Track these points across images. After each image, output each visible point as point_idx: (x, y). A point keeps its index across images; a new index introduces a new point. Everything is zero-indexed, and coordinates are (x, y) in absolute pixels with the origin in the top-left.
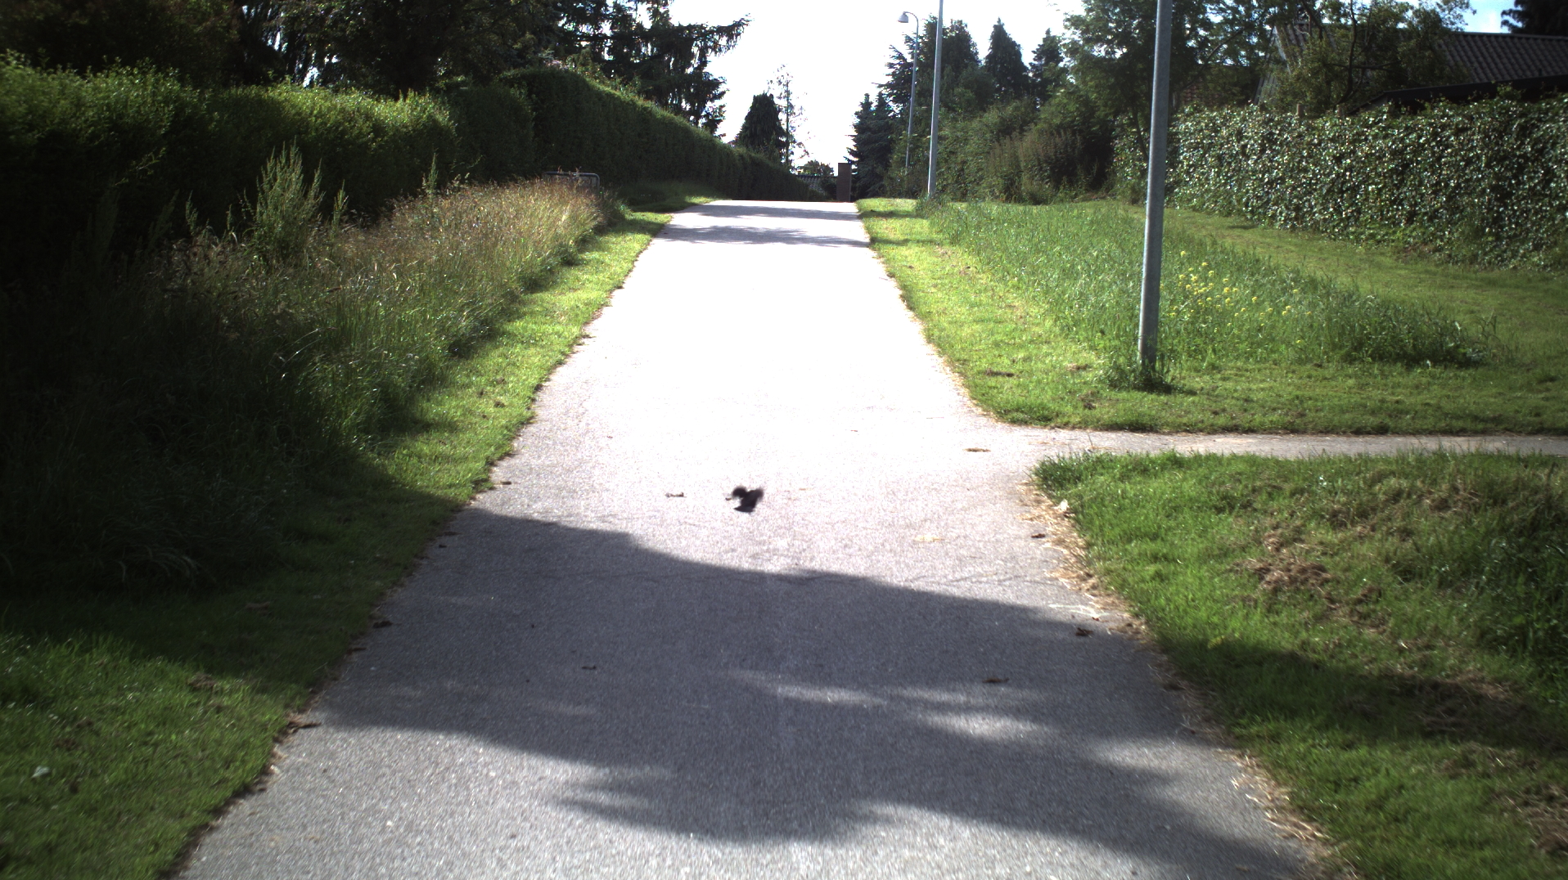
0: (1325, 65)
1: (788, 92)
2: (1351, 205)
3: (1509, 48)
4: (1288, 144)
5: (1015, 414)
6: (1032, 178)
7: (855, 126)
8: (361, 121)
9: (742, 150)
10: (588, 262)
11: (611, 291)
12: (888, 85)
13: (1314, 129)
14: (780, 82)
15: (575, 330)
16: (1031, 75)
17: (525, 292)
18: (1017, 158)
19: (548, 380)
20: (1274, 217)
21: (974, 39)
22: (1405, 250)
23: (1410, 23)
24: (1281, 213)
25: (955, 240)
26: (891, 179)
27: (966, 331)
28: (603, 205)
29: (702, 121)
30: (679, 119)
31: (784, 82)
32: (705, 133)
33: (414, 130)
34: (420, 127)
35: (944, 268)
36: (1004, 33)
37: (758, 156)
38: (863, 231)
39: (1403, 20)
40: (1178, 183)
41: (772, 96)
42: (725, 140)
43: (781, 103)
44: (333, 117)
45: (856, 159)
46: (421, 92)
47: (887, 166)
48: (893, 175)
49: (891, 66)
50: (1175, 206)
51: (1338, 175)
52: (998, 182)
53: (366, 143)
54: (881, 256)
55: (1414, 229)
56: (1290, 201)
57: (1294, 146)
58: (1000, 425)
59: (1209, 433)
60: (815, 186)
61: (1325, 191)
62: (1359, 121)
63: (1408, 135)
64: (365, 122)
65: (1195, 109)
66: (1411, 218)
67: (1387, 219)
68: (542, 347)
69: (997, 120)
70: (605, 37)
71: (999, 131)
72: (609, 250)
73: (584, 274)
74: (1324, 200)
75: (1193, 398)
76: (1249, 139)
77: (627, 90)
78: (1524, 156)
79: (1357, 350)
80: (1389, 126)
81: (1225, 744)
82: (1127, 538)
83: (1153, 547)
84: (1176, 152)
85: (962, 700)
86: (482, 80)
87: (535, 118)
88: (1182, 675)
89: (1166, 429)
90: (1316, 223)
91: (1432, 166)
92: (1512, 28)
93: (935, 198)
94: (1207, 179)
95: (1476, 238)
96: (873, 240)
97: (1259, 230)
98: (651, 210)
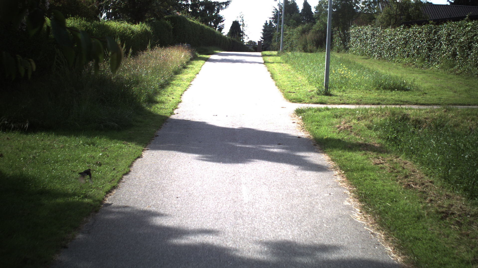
0: (389, 14)
1: (243, 20)
2: (393, 53)
4: (378, 36)
5: (293, 100)
6: (310, 46)
7: (263, 30)
9: (230, 37)
10: (189, 68)
11: (196, 75)
12: (273, 18)
13: (385, 32)
14: (240, 17)
15: (189, 83)
16: (314, 15)
17: (174, 75)
18: (306, 40)
19: (183, 94)
20: (374, 56)
22: (406, 64)
24: (376, 55)
25: (286, 62)
26: (272, 46)
27: (285, 83)
28: (192, 53)
29: (217, 29)
30: (211, 29)
31: (242, 17)
32: (219, 33)
33: (141, 33)
34: (143, 32)
35: (283, 69)
36: (307, 3)
37: (234, 39)
38: (262, 60)
39: (411, 2)
40: (350, 47)
41: (238, 21)
42: (224, 34)
43: (241, 23)
45: (263, 40)
46: (142, 22)
47: (271, 42)
48: (273, 45)
49: (273, 12)
50: (349, 53)
51: (390, 45)
52: (301, 47)
53: (130, 36)
54: (266, 66)
55: (408, 59)
56: (379, 52)
57: (380, 37)
58: (290, 103)
59: (338, 105)
60: (251, 48)
62: (396, 30)
64: (129, 31)
65: (354, 26)
66: (408, 56)
67: (402, 56)
68: (181, 87)
69: (301, 29)
71: (302, 32)
72: (194, 64)
73: (189, 70)
74: (387, 51)
75: (337, 97)
76: (368, 35)
77: (197, 21)
78: (435, 39)
79: (379, 87)
80: (403, 31)
81: (322, 153)
82: (312, 122)
83: (317, 123)
84: (349, 38)
85: (273, 147)
86: (158, 19)
87: (173, 29)
88: (317, 143)
89: (328, 104)
90: (385, 57)
91: (413, 42)
92: (450, 2)
93: (282, 51)
94: (357, 46)
95: (423, 61)
96: (265, 62)
97: (370, 59)
98: (204, 54)
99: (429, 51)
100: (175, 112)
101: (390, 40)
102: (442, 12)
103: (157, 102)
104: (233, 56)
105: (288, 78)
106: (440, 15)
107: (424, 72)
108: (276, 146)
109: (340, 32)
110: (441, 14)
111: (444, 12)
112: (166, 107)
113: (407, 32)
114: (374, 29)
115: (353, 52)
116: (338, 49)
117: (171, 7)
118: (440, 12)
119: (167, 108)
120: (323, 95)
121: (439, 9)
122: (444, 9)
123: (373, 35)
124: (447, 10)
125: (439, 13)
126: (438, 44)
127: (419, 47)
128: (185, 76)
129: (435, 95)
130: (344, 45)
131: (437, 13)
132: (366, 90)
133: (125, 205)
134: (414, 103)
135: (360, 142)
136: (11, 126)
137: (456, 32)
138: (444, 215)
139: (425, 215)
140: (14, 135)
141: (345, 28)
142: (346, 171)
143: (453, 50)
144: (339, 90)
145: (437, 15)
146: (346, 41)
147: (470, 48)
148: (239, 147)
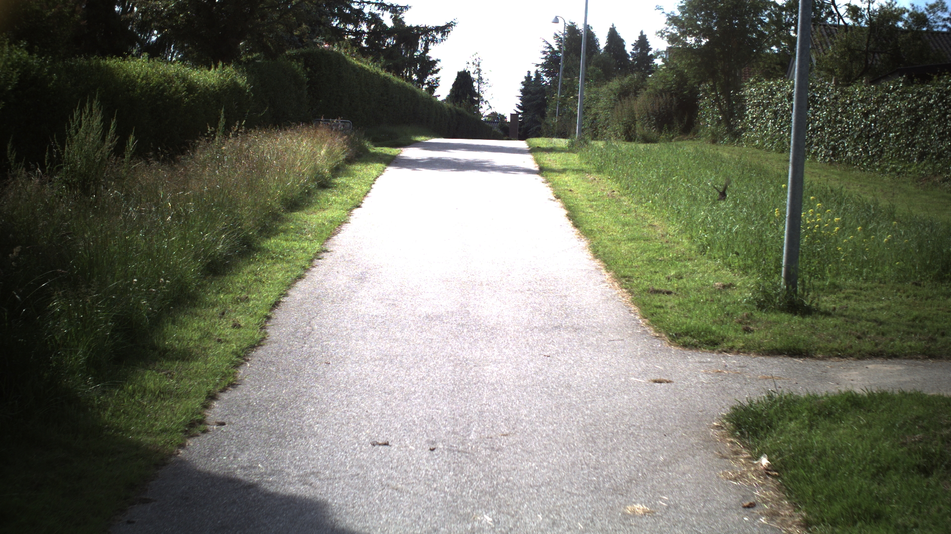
0: (849, 49)
1: (480, 70)
2: (876, 147)
4: (826, 104)
6: (643, 125)
7: (521, 90)
8: (178, 82)
9: (450, 105)
10: (337, 186)
11: (351, 210)
12: (543, 65)
13: (847, 93)
14: (474, 64)
16: (631, 59)
18: (633, 112)
19: (286, 295)
21: (597, 36)
22: (921, 180)
23: (906, 22)
24: (821, 152)
25: (599, 171)
26: (549, 125)
27: (624, 248)
28: (351, 143)
29: (425, 87)
31: (476, 64)
32: (428, 95)
33: (220, 90)
34: (225, 87)
35: (595, 192)
36: (616, 33)
37: (461, 109)
38: (533, 162)
39: (901, 20)
40: (744, 129)
41: (469, 72)
42: (439, 99)
43: (475, 76)
44: (155, 80)
45: (521, 111)
46: (227, 62)
47: (543, 115)
48: (549, 122)
50: (743, 145)
51: (866, 126)
52: (620, 128)
53: (181, 98)
54: (547, 182)
55: (925, 165)
56: (828, 143)
57: (831, 105)
58: (674, 349)
59: (858, 359)
60: (495, 129)
61: (856, 137)
62: (882, 88)
63: (920, 98)
64: (181, 83)
65: (757, 80)
66: (922, 156)
67: (904, 157)
68: (288, 262)
69: (618, 87)
70: (364, 32)
71: (620, 94)
72: (354, 175)
73: (333, 196)
74: (855, 143)
77: (375, 65)
80: (905, 92)
84: (743, 108)
86: (271, 56)
87: (308, 83)
90: (849, 159)
93: (581, 138)
94: (766, 127)
96: (542, 169)
98: (387, 146)
104: (460, 150)
109: (716, 95)
116: (713, 134)
117: (304, 26)
119: (188, 394)
120: (782, 310)
128: (316, 216)
130: (728, 123)
141: (732, 84)
146: (732, 115)
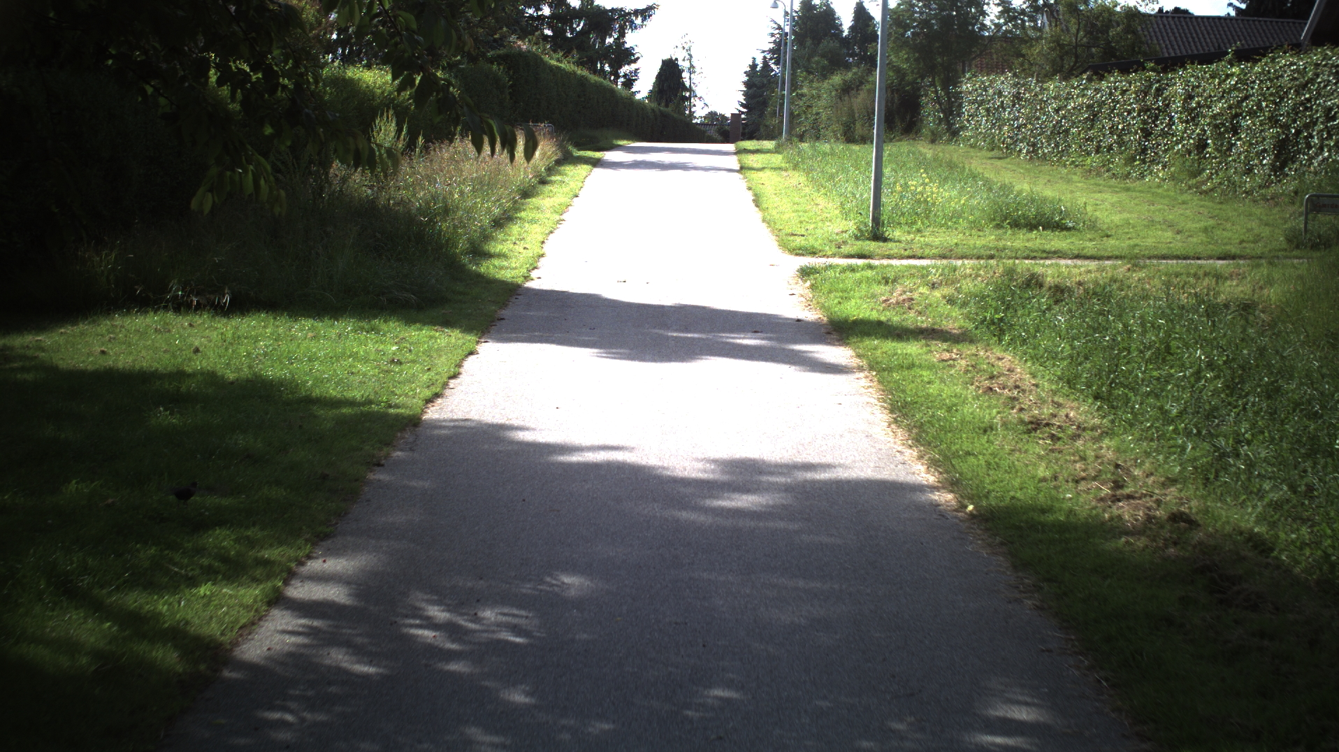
0: (1059, 45)
1: (690, 55)
2: (1064, 142)
3: (1217, 27)
4: (1028, 100)
5: (798, 251)
6: (863, 125)
7: (745, 83)
9: (654, 105)
10: (555, 182)
11: (572, 198)
12: (770, 51)
13: (1044, 90)
14: (684, 48)
15: (557, 217)
17: (521, 198)
19: (547, 239)
20: (1020, 151)
22: (1089, 171)
24: (1024, 148)
25: (796, 167)
26: (766, 126)
28: (561, 146)
29: (621, 81)
30: (606, 82)
31: (687, 47)
32: (625, 93)
35: (784, 184)
36: (865, 11)
37: (667, 109)
38: (737, 162)
40: (963, 128)
41: (677, 59)
42: (638, 97)
43: (683, 64)
45: (745, 110)
47: (764, 115)
48: (768, 124)
49: (773, 35)
50: (960, 144)
51: (1057, 122)
52: (839, 129)
54: (745, 177)
56: (1030, 140)
57: (1032, 102)
58: (788, 255)
59: (899, 259)
60: (713, 131)
61: (1049, 133)
62: (1070, 84)
63: (1096, 94)
65: (973, 75)
66: (1098, 150)
67: (1084, 151)
68: (540, 224)
69: (841, 82)
70: (546, 17)
71: (842, 90)
72: (566, 174)
73: (554, 188)
74: (1049, 139)
75: (898, 244)
76: (1006, 97)
77: (569, 62)
78: (1158, 109)
79: (1003, 222)
80: (1086, 89)
81: (840, 345)
82: (830, 292)
83: (841, 294)
84: (960, 106)
85: (742, 336)
86: (473, 59)
87: (511, 86)
88: (835, 330)
89: (877, 257)
90: (1044, 154)
91: (1109, 115)
92: (1237, 9)
93: (787, 140)
94: (980, 125)
95: (1131, 163)
96: (742, 168)
97: (1008, 160)
98: (590, 150)
99: (1144, 137)
100: (534, 274)
101: (1057, 111)
102: (1207, 36)
103: (489, 256)
104: (664, 153)
105: (794, 204)
106: (1201, 43)
107: (1128, 190)
108: (749, 335)
109: (936, 92)
110: (1202, 40)
111: (1212, 36)
112: (514, 265)
113: (1096, 90)
114: (1018, 83)
115: (969, 140)
116: (933, 133)
117: (505, 29)
118: (1201, 36)
119: (516, 268)
120: (868, 239)
121: (1200, 28)
122: (1211, 27)
123: (1018, 97)
124: (1218, 31)
125: (1199, 38)
126: (1165, 119)
127: (1123, 129)
128: (546, 201)
129: (1129, 238)
130: (948, 123)
131: (1193, 38)
132: (972, 228)
133: (464, 418)
134: (1073, 254)
135: (924, 325)
136: (192, 301)
137: (1204, 91)
138: (1033, 426)
139: (999, 426)
140: (202, 319)
141: (951, 80)
142: (881, 371)
143: (1198, 135)
144: (907, 228)
145: (1192, 44)
146: (951, 113)
147: (1235, 130)
148: (673, 336)
